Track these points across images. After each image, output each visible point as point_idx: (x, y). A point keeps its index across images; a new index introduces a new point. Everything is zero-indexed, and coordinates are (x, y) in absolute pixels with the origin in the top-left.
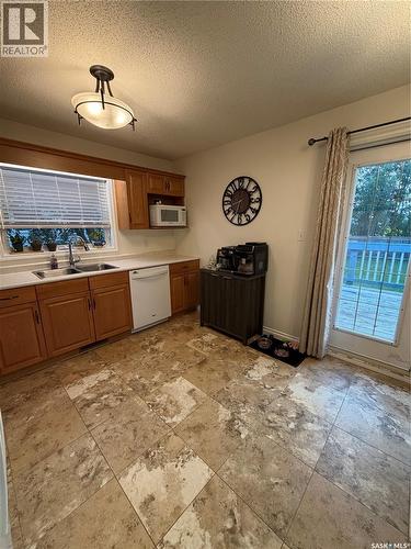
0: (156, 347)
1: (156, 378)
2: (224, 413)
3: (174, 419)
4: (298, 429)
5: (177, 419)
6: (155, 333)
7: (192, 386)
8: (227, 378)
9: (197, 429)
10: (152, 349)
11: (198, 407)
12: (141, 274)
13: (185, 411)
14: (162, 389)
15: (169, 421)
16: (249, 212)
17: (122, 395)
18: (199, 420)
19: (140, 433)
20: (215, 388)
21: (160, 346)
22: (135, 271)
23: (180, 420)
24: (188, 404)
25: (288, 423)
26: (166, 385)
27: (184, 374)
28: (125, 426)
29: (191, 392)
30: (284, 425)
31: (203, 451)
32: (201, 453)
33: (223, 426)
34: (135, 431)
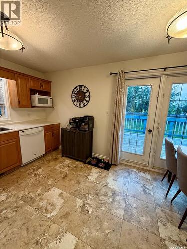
0: (38, 172)
1: (39, 191)
2: (79, 202)
3: (52, 214)
4: (114, 201)
5: (54, 213)
6: (37, 164)
7: (61, 191)
8: (79, 183)
9: (66, 215)
10: (35, 174)
11: (65, 202)
12: (27, 132)
13: (58, 207)
14: (44, 197)
15: (49, 215)
16: (85, 101)
17: (16, 207)
18: (66, 210)
19: (31, 229)
20: (73, 189)
21: (40, 171)
22: (23, 131)
23: (56, 213)
24: (59, 202)
25: (109, 199)
26: (46, 194)
27: (56, 185)
28: (20, 228)
29: (61, 195)
30: (107, 200)
31: (71, 228)
32: (70, 230)
33: (79, 210)
34: (28, 229)
